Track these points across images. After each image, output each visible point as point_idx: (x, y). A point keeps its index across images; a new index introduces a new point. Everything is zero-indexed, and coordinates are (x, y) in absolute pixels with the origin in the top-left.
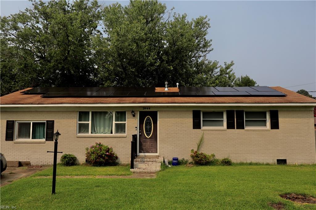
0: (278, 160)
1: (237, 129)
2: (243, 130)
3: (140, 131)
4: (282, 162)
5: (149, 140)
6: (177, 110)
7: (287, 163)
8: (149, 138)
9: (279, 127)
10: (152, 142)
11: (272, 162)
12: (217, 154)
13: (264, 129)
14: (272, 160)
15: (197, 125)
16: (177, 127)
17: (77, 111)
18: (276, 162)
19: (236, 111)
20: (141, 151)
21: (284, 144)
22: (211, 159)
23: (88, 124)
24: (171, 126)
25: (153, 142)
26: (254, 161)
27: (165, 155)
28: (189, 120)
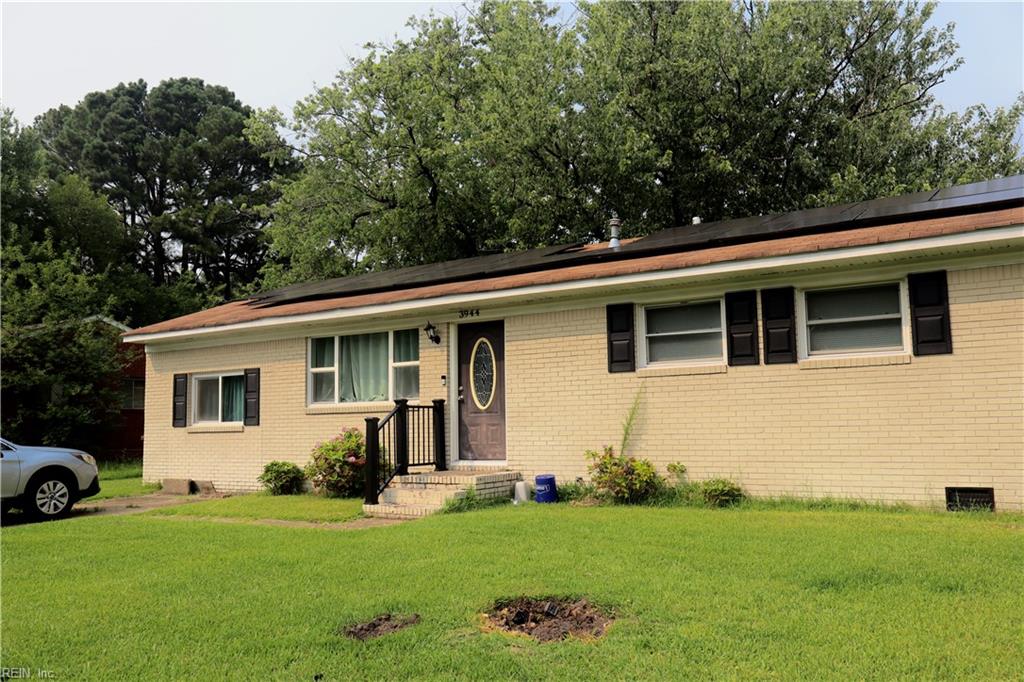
0: (951, 493)
1: (767, 362)
2: (793, 366)
3: (461, 388)
4: (970, 498)
5: (484, 419)
6: (558, 309)
7: (997, 505)
8: (486, 410)
9: (955, 345)
10: (493, 425)
11: (923, 498)
12: (694, 464)
13: (882, 359)
14: (922, 491)
15: (621, 359)
16: (559, 369)
17: (307, 338)
18: (944, 498)
19: (763, 292)
20: (465, 453)
21: (978, 421)
22: (672, 482)
23: (332, 374)
24: (542, 366)
25: (496, 422)
26: (838, 494)
27: (524, 468)
28: (596, 342)
